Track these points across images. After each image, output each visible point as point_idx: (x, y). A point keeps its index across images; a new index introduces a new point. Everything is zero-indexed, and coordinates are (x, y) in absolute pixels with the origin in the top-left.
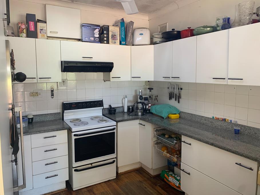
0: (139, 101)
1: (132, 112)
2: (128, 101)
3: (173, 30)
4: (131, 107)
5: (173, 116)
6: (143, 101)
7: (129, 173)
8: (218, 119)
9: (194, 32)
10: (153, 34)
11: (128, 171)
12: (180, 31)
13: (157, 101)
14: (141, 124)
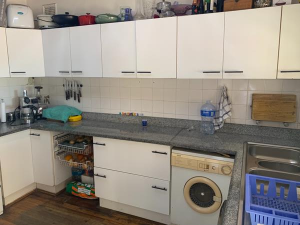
0: (24, 104)
1: (14, 121)
2: (7, 107)
3: (67, 13)
4: (11, 115)
5: (74, 119)
6: (30, 104)
7: (21, 200)
8: (125, 115)
9: (97, 20)
10: (39, 16)
11: (19, 199)
12: (77, 17)
13: (49, 103)
14: (33, 134)
